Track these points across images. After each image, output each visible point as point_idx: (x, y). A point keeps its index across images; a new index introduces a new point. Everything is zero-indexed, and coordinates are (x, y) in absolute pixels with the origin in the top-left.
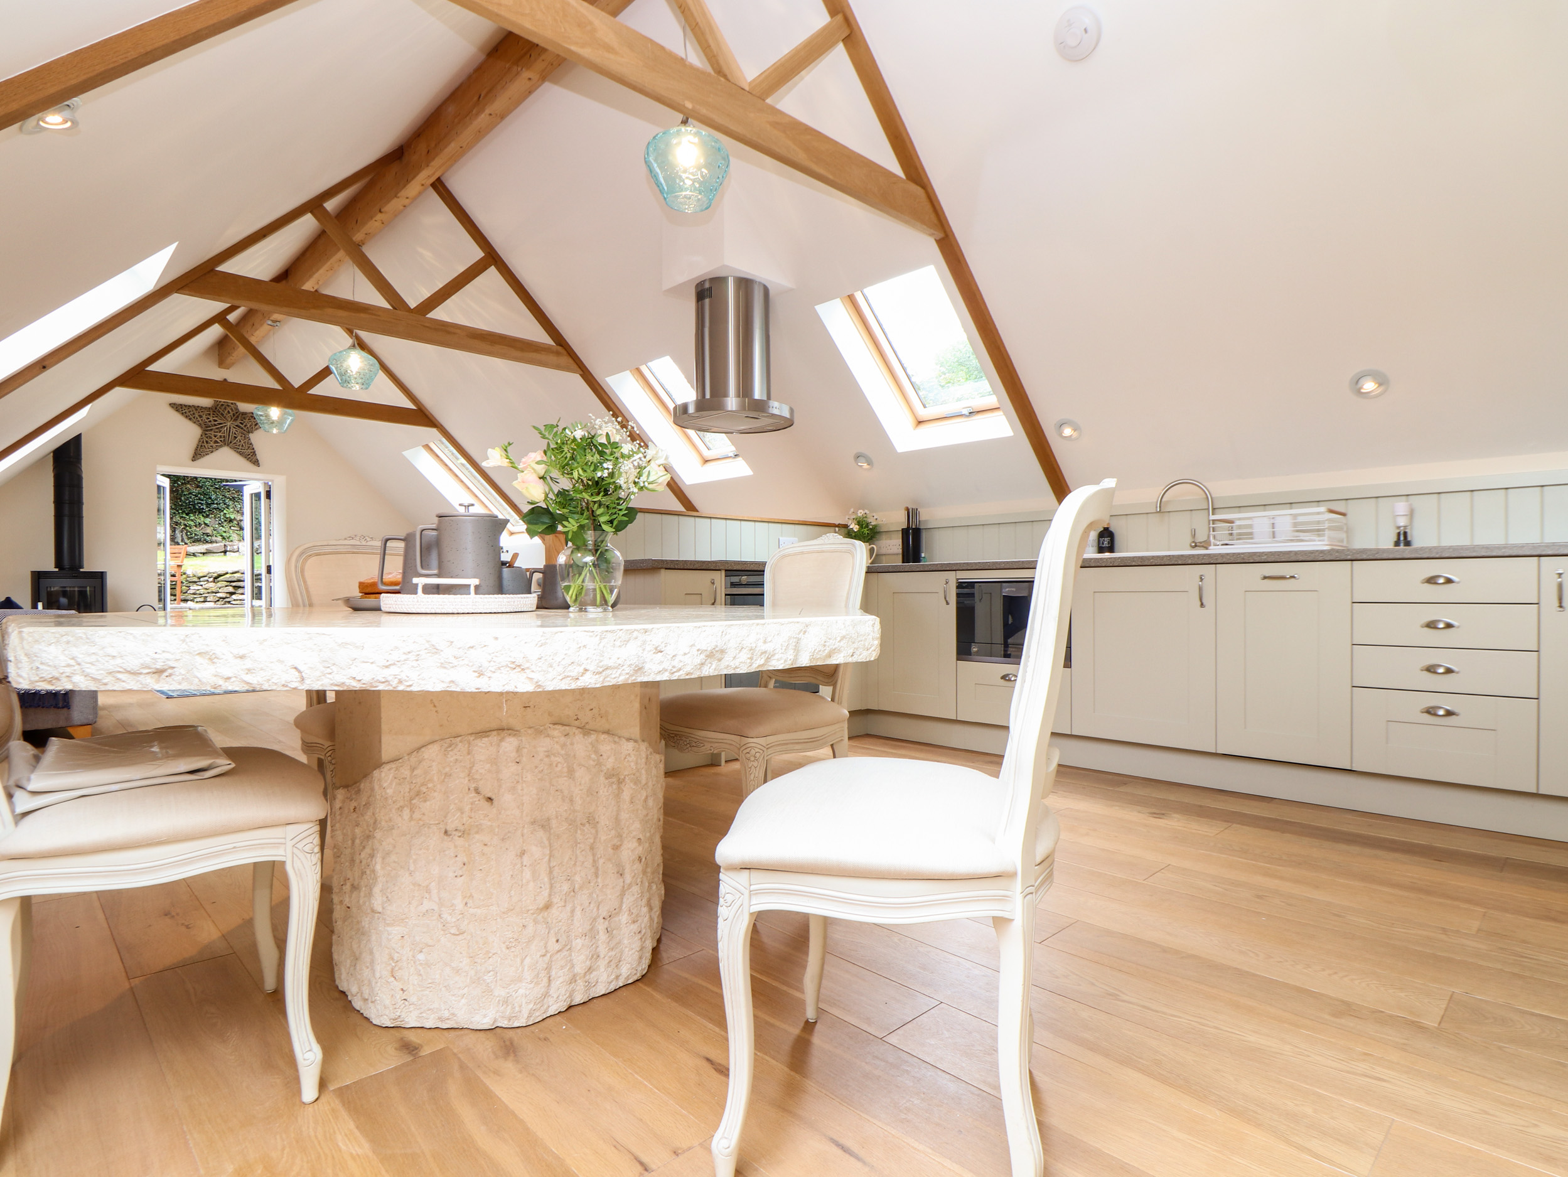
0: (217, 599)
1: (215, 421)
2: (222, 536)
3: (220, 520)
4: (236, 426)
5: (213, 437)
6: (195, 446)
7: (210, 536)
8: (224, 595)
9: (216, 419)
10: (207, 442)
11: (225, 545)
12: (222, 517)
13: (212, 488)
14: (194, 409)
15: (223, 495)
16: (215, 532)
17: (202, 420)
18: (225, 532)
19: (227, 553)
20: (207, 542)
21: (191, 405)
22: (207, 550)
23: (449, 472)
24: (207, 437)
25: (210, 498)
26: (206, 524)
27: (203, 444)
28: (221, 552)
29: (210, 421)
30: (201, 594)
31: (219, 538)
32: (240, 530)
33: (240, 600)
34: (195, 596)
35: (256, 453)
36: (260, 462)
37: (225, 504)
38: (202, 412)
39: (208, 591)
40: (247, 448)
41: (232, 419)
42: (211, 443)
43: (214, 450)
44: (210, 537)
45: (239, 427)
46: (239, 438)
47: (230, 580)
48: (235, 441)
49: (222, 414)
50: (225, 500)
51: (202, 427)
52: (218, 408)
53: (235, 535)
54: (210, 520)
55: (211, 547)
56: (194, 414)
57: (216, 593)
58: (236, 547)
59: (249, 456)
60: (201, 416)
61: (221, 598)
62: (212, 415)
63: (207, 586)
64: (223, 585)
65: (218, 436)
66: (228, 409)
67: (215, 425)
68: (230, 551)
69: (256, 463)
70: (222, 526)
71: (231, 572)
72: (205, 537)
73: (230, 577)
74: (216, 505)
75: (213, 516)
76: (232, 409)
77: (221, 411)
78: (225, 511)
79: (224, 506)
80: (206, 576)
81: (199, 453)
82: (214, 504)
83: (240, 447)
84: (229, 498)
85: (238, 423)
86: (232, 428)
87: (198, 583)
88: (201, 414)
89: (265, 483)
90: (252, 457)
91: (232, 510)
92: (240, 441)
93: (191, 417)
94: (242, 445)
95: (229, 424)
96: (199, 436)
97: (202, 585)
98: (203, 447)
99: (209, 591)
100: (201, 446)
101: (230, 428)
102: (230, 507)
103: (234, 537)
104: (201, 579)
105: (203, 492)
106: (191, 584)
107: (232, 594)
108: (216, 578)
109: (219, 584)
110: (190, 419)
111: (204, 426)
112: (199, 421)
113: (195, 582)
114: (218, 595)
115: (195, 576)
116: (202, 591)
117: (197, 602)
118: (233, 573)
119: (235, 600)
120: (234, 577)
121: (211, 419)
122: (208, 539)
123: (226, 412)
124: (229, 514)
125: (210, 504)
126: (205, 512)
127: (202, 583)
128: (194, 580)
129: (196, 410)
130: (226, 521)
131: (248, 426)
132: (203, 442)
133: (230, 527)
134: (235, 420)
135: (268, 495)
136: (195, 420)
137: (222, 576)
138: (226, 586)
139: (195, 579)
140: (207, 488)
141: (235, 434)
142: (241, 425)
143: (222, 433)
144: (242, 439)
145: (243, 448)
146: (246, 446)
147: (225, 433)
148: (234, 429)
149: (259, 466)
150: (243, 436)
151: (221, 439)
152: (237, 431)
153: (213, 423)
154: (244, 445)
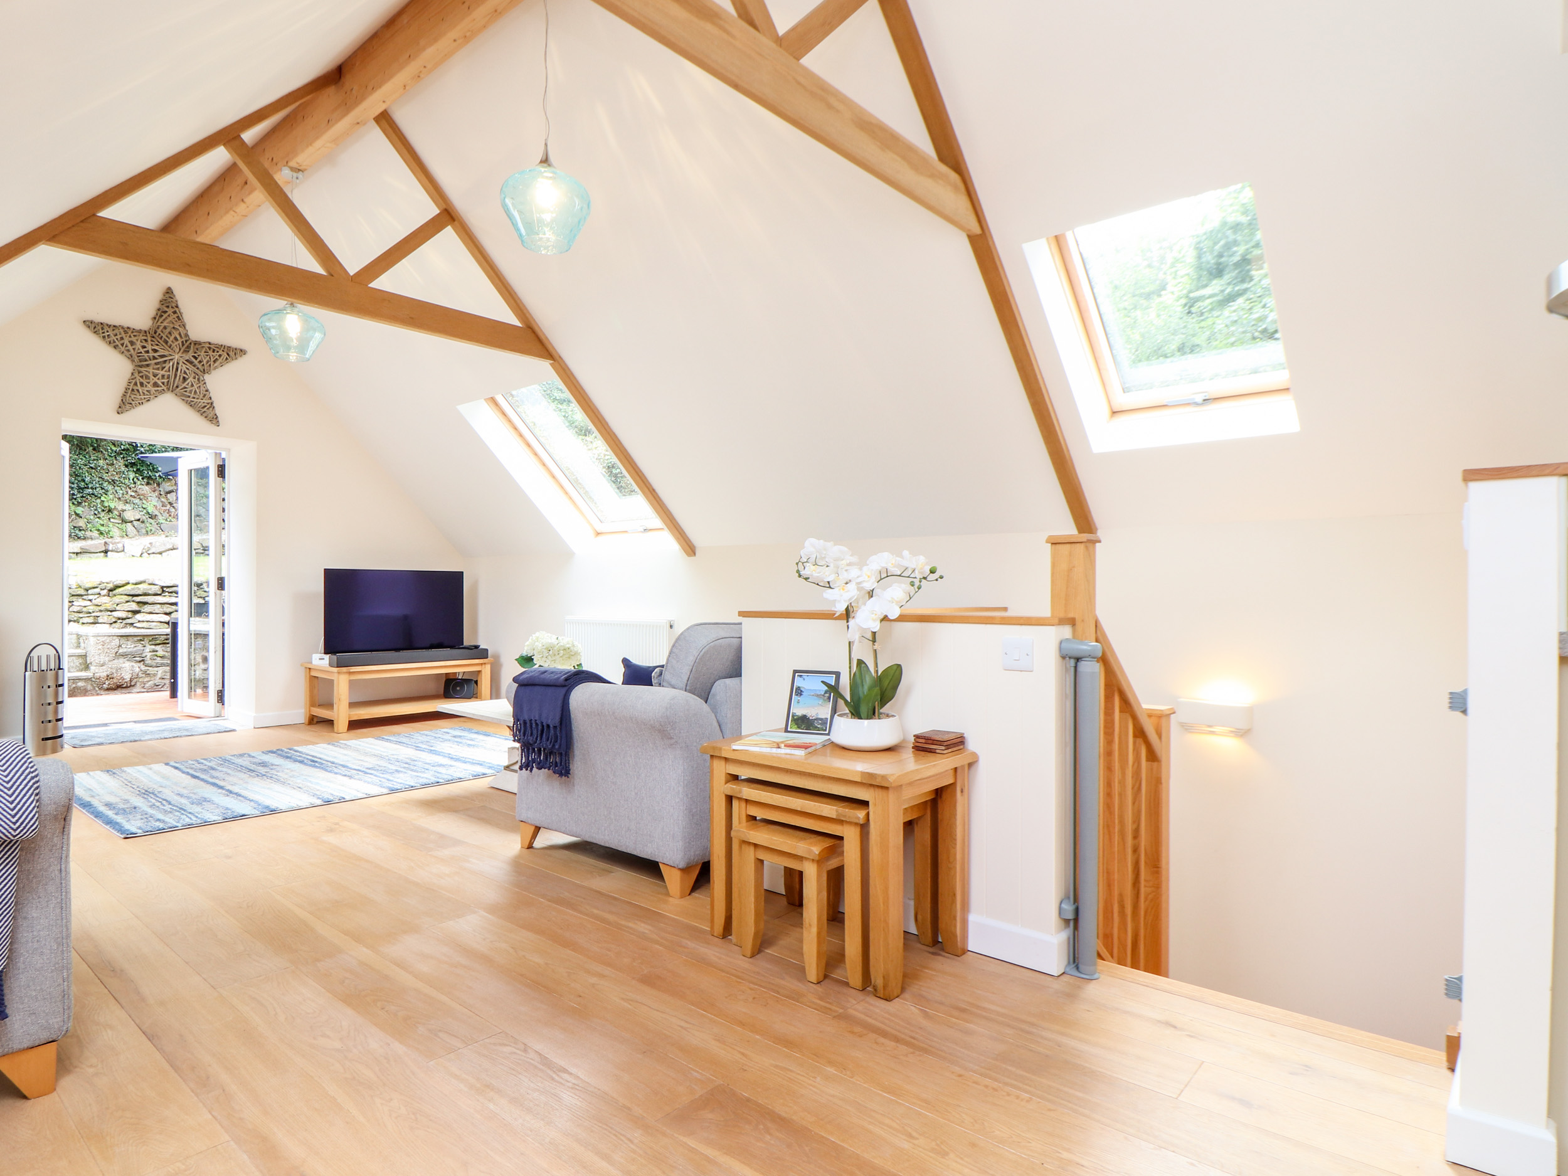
0: (114, 620)
1: (155, 351)
2: (99, 530)
3: (95, 510)
4: (187, 361)
5: (152, 377)
6: (122, 390)
7: (83, 530)
8: (123, 615)
9: (156, 347)
10: (142, 384)
11: (106, 543)
12: (99, 506)
13: (86, 468)
14: (122, 331)
15: (100, 478)
16: (89, 525)
17: (134, 349)
18: (103, 525)
19: (109, 553)
20: (79, 538)
21: (117, 324)
22: (81, 549)
23: (519, 439)
24: (142, 377)
25: (84, 481)
26: (77, 515)
27: (135, 388)
28: (100, 552)
29: (147, 352)
30: (90, 613)
31: (95, 534)
32: (122, 524)
33: (147, 621)
34: (81, 615)
35: (214, 405)
36: (219, 419)
37: (102, 489)
38: (135, 336)
39: (100, 608)
40: (202, 395)
41: (180, 350)
42: (149, 385)
43: (152, 397)
44: (83, 532)
45: (191, 363)
46: (191, 379)
47: (131, 593)
48: (184, 385)
49: (166, 342)
50: (102, 484)
51: (133, 361)
52: (159, 331)
53: (116, 530)
54: (83, 509)
55: (87, 546)
56: (122, 338)
57: (111, 611)
58: (120, 546)
59: (205, 409)
60: (132, 343)
61: (119, 619)
62: (150, 342)
63: (99, 601)
64: (122, 600)
65: (160, 376)
66: (176, 334)
67: (155, 358)
68: (112, 551)
69: (214, 420)
70: (99, 518)
71: (134, 582)
72: (77, 532)
73: (133, 589)
74: (90, 490)
75: (87, 504)
76: (180, 334)
77: (164, 337)
78: (103, 498)
79: (101, 492)
80: (97, 587)
81: (126, 404)
82: (88, 488)
83: (192, 395)
84: (108, 481)
85: (189, 356)
86: (181, 363)
87: (84, 597)
88: (134, 339)
89: (216, 453)
90: (207, 411)
91: (111, 496)
92: (192, 385)
93: (117, 343)
94: (195, 392)
95: (177, 356)
96: (129, 375)
97: (90, 600)
98: (136, 392)
99: (102, 608)
100: (133, 390)
101: (178, 363)
102: (109, 493)
103: (115, 532)
104: (90, 592)
105: (74, 472)
106: (74, 599)
107: (135, 612)
108: (111, 590)
109: (117, 599)
110: (115, 347)
111: (136, 359)
112: (128, 351)
113: (82, 595)
114: (116, 614)
115: (80, 587)
116: (91, 609)
117: (83, 623)
118: (136, 584)
119: (139, 621)
120: (139, 589)
121: (149, 348)
122: (81, 534)
123: (172, 338)
124: (108, 501)
125: (82, 489)
126: (75, 499)
127: (90, 597)
128: (79, 593)
129: (126, 332)
130: (103, 511)
131: (205, 362)
132: (136, 384)
133: (109, 519)
134: (186, 351)
135: (221, 471)
136: (123, 349)
137: (120, 587)
138: (127, 602)
139: (82, 592)
140: (80, 468)
141: (185, 373)
142: (194, 360)
143: (166, 371)
144: (194, 382)
145: (196, 396)
146: (200, 393)
147: (169, 371)
148: (183, 365)
149: (218, 426)
150: (197, 377)
151: (163, 381)
152: (188, 369)
153: (151, 354)
154: (198, 391)
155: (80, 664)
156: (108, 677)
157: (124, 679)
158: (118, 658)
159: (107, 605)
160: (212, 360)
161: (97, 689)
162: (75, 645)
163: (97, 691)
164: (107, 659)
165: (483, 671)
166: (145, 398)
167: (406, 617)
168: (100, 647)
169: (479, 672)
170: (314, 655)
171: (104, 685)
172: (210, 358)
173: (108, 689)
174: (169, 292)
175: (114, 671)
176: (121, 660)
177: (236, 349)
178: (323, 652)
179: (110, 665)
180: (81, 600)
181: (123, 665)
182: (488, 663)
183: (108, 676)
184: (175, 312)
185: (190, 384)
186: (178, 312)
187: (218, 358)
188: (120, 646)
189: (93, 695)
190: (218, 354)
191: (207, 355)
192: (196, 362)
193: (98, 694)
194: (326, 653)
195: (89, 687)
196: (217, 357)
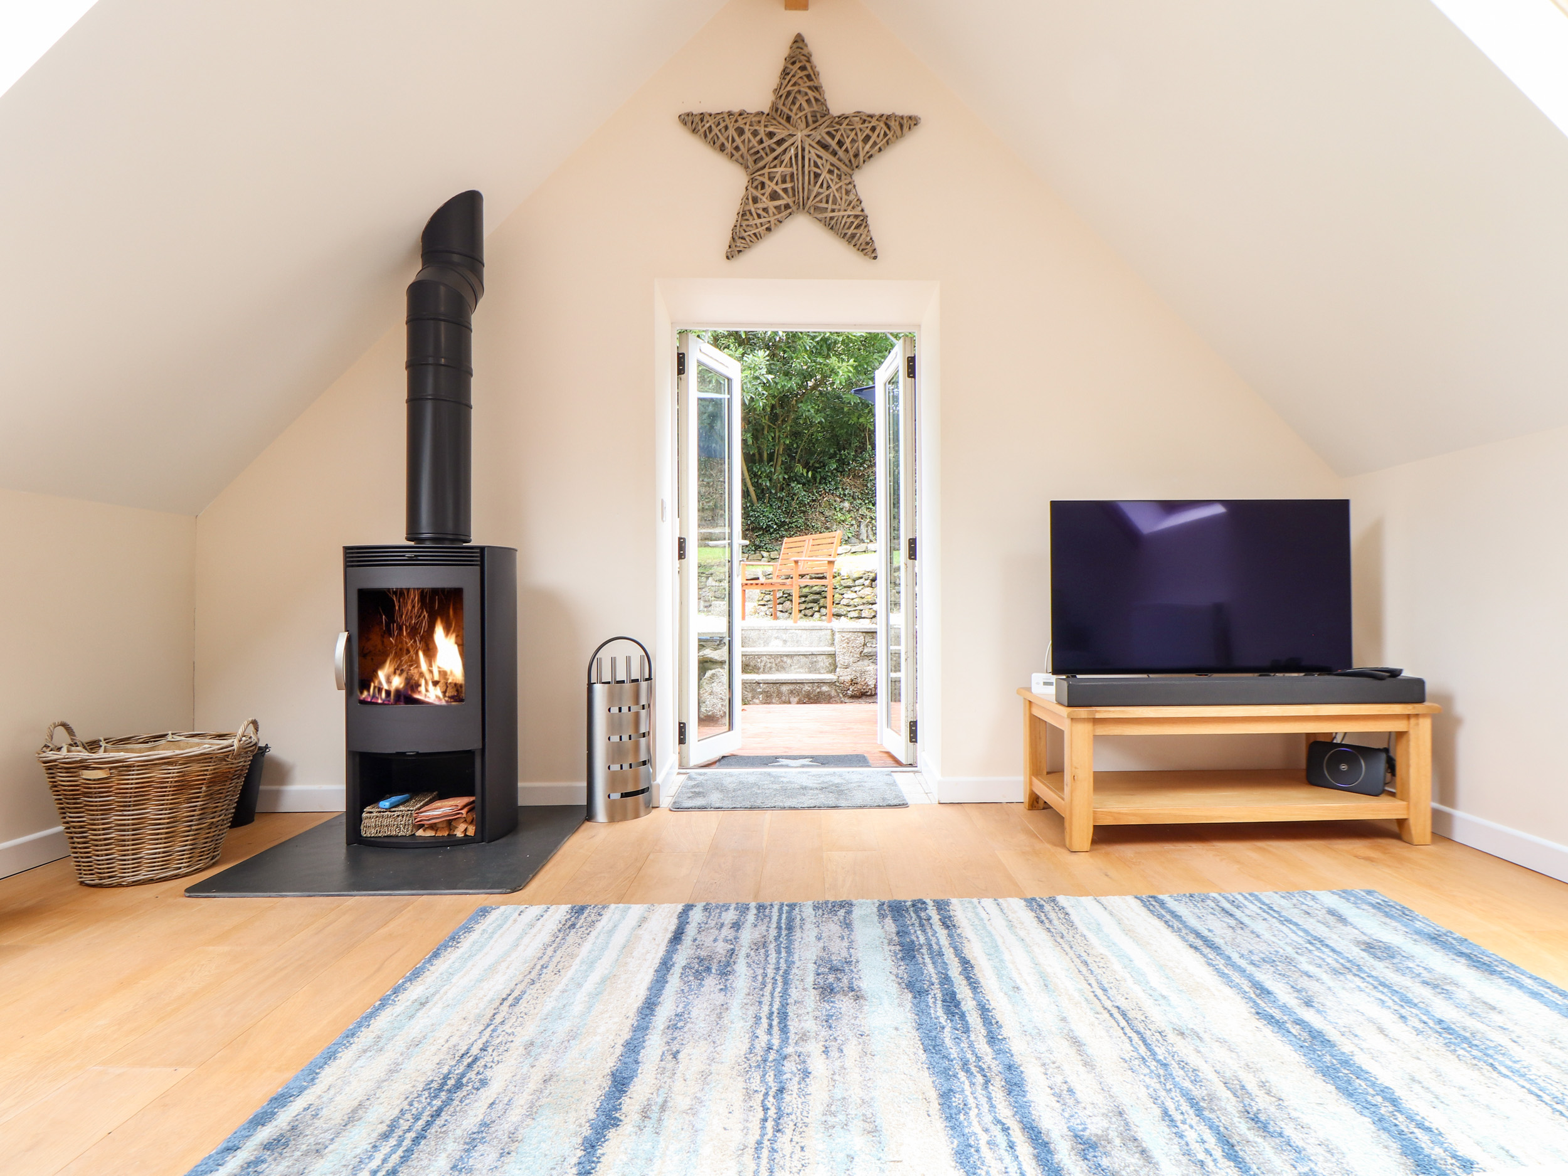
0: (873, 614)
1: (771, 135)
4: (819, 142)
6: (731, 218)
9: (771, 129)
14: (728, 118)
17: (744, 142)
21: (725, 111)
24: (756, 190)
29: (761, 139)
35: (867, 220)
36: (877, 245)
38: (745, 122)
40: (845, 204)
45: (825, 147)
46: (826, 176)
48: (820, 193)
51: (747, 167)
56: (730, 132)
57: (872, 604)
59: (853, 230)
65: (780, 178)
67: (772, 148)
69: (868, 249)
76: (808, 102)
77: (784, 108)
80: (861, 578)
81: (739, 239)
83: (830, 206)
85: (821, 134)
86: (807, 148)
87: (852, 589)
88: (743, 128)
90: (858, 233)
92: (829, 187)
93: (722, 141)
94: (836, 203)
95: (799, 135)
96: (740, 191)
97: (856, 592)
98: (750, 217)
100: (746, 214)
101: (803, 149)
104: (857, 582)
106: (844, 591)
108: (873, 580)
110: (720, 148)
112: (737, 147)
113: (849, 587)
114: (875, 607)
115: (849, 577)
116: (856, 602)
123: (795, 108)
127: (857, 589)
128: (848, 584)
129: (734, 120)
131: (849, 144)
134: (817, 126)
135: (911, 367)
139: (850, 583)
141: (815, 164)
142: (829, 139)
143: (786, 166)
144: (832, 180)
145: (836, 207)
146: (841, 199)
147: (791, 166)
148: (812, 151)
149: (875, 258)
150: (836, 171)
151: (784, 186)
152: (820, 157)
153: (768, 142)
154: (837, 195)
155: (830, 664)
156: (853, 682)
157: (868, 686)
158: (863, 659)
159: (869, 597)
160: (861, 137)
161: (841, 695)
162: (830, 642)
163: (841, 698)
164: (851, 660)
165: (1412, 732)
166: (762, 225)
167: (1219, 609)
168: (845, 645)
169: (1401, 735)
170: (1034, 675)
171: (848, 692)
172: (856, 134)
173: (852, 697)
174: (799, 41)
175: (858, 675)
176: (866, 662)
177: (902, 118)
178: (1050, 670)
179: (855, 667)
180: (849, 592)
181: (868, 668)
182: (1424, 716)
183: (852, 680)
184: (803, 68)
185: (825, 185)
186: (809, 68)
187: (871, 133)
188: (865, 645)
189: (837, 703)
190: (870, 125)
191: (852, 130)
192: (833, 144)
193: (842, 702)
194: (1055, 671)
195: (833, 693)
196: (868, 131)
